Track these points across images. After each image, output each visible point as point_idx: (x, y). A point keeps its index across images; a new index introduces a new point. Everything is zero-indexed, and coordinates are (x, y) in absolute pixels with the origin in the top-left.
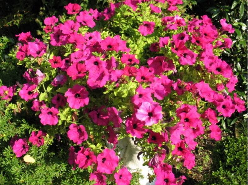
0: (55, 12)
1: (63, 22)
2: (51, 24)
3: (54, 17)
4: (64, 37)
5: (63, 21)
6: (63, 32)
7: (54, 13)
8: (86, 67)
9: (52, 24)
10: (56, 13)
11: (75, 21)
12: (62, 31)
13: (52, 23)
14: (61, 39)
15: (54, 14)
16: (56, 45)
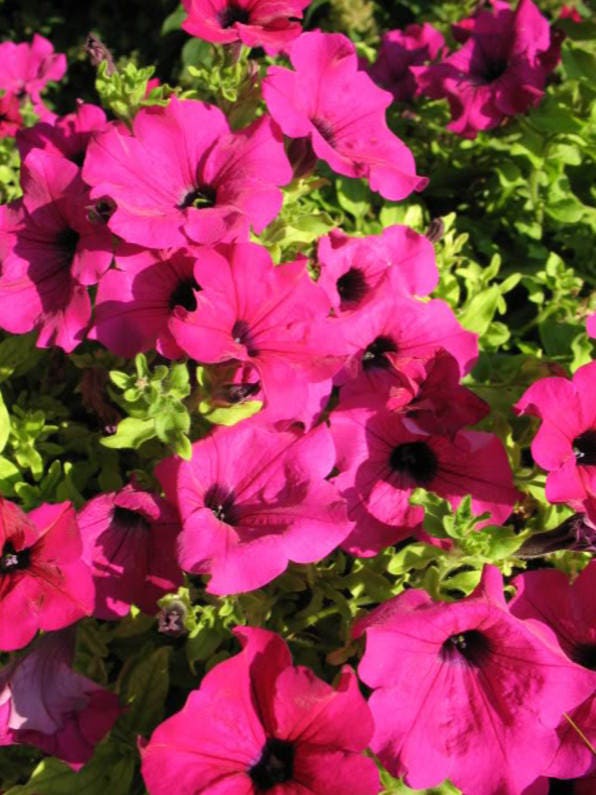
0: (55, 20)
1: (121, 108)
2: (20, 83)
3: (44, 46)
4: (123, 263)
5: (125, 99)
6: (118, 225)
7: (44, 24)
8: (373, 699)
9: (29, 87)
10: (55, 27)
11: (245, 115)
12: (107, 207)
13: (28, 80)
14: (87, 281)
15: (46, 30)
16: (39, 328)
